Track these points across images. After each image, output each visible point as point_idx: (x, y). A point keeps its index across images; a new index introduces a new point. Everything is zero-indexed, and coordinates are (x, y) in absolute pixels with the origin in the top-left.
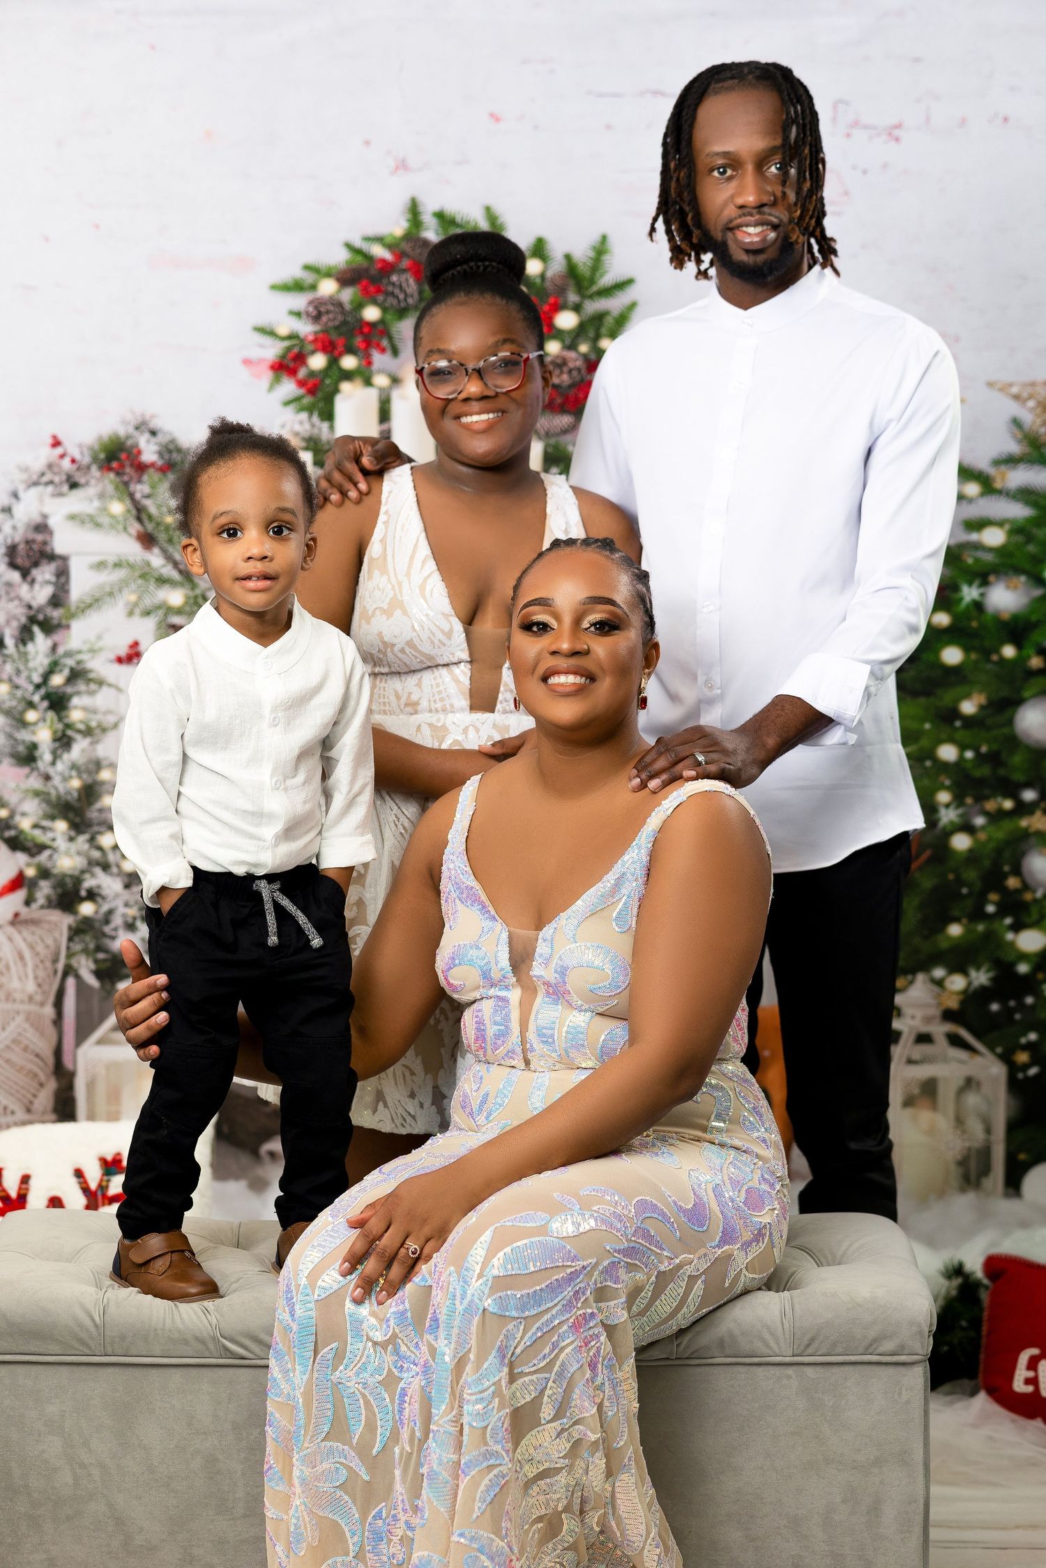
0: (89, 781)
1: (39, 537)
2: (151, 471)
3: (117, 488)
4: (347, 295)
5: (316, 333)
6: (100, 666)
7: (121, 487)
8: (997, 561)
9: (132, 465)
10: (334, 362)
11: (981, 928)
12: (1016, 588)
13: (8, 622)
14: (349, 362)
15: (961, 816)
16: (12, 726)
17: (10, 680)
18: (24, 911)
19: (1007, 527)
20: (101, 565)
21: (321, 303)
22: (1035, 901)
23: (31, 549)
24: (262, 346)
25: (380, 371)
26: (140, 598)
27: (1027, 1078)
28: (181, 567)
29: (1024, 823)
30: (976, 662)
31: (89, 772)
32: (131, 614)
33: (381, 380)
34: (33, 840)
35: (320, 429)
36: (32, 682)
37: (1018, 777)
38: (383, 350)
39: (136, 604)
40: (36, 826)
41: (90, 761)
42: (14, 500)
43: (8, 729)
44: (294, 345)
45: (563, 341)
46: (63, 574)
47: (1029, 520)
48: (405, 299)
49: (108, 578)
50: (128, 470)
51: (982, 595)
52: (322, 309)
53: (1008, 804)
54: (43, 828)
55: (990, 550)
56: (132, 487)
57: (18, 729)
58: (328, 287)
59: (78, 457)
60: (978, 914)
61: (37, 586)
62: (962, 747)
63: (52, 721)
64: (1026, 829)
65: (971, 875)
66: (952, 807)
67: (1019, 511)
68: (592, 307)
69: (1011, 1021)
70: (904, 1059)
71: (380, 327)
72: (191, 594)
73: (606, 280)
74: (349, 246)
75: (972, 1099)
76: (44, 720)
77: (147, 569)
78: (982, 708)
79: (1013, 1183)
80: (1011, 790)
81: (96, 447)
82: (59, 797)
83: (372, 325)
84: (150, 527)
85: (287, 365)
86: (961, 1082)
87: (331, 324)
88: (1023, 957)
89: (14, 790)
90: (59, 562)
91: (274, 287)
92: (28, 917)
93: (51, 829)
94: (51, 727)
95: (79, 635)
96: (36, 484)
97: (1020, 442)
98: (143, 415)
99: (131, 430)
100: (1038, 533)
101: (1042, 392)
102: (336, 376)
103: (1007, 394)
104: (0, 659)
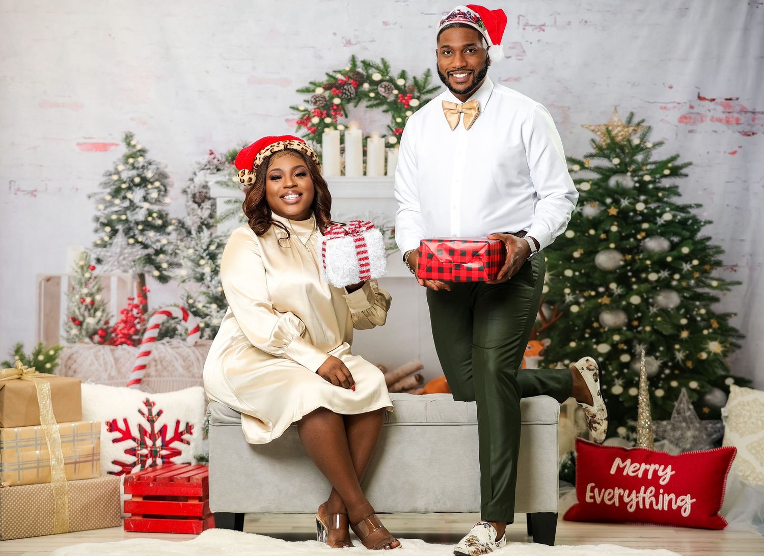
1: (204, 191)
4: (327, 94)
5: (315, 109)
8: (587, 196)
10: (322, 120)
11: (583, 343)
12: (594, 206)
13: (193, 224)
14: (328, 120)
15: (574, 298)
18: (200, 341)
19: (591, 182)
20: (229, 202)
21: (317, 97)
22: (605, 332)
23: (201, 195)
24: (293, 114)
25: (340, 124)
29: (600, 301)
30: (579, 236)
32: (242, 221)
33: (341, 127)
34: (203, 312)
35: (316, 147)
36: (202, 248)
37: (597, 282)
38: (342, 116)
40: (204, 306)
42: (194, 176)
43: (193, 267)
44: (306, 114)
46: (214, 205)
47: (599, 179)
48: (350, 95)
49: (230, 206)
51: (581, 209)
52: (317, 99)
53: (593, 293)
54: (207, 307)
55: (584, 191)
57: (197, 267)
58: (319, 91)
59: (220, 159)
60: (582, 338)
61: (204, 210)
62: (574, 271)
63: (210, 264)
64: (600, 303)
65: (579, 322)
66: (571, 295)
67: (596, 176)
68: (424, 97)
71: (340, 106)
73: (429, 87)
74: (327, 74)
76: (207, 263)
78: (582, 254)
80: (594, 288)
81: (228, 155)
82: (213, 295)
83: (337, 105)
85: (303, 122)
87: (320, 105)
88: (600, 354)
89: (195, 292)
90: (212, 200)
91: (298, 91)
93: (210, 308)
95: (220, 229)
96: (203, 169)
97: (594, 148)
98: (246, 142)
100: (603, 184)
101: (604, 129)
102: (323, 126)
103: (589, 129)
104: (189, 239)
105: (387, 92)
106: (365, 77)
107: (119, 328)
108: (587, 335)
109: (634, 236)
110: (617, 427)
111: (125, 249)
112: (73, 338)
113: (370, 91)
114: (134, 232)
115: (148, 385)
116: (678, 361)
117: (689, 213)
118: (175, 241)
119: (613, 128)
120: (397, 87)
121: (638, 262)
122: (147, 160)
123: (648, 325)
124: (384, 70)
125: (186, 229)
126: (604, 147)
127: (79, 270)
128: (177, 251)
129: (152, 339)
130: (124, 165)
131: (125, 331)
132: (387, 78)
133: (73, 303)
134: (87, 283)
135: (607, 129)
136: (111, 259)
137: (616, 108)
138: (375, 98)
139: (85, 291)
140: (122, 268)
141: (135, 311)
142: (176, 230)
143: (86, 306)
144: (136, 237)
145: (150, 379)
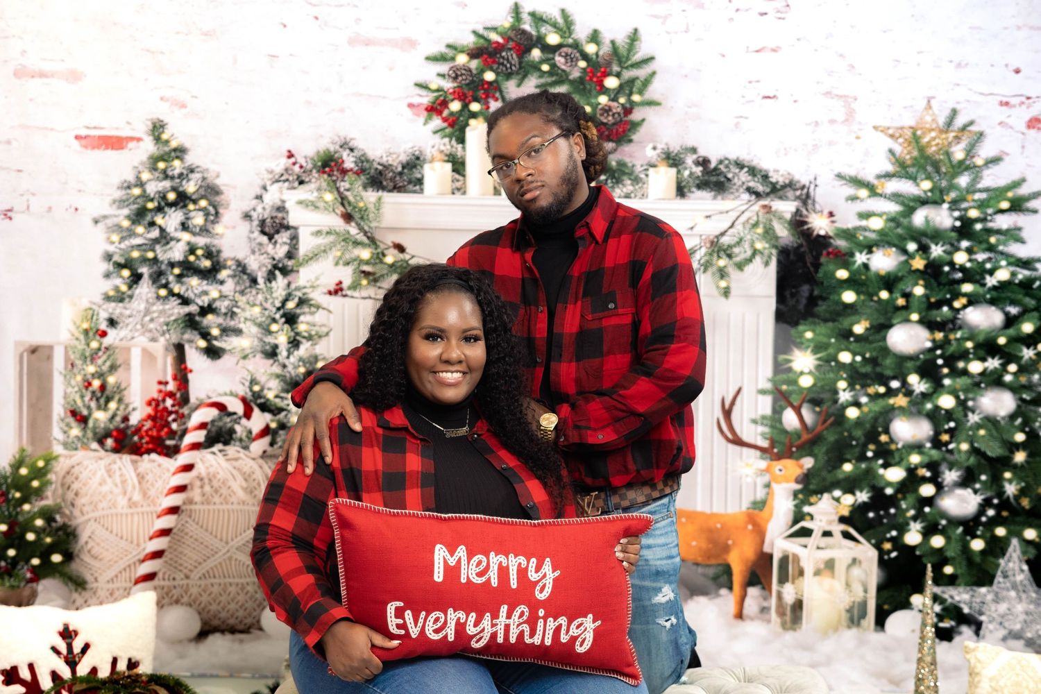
0: (311, 368)
1: (280, 215)
2: (350, 173)
3: (328, 184)
4: (474, 64)
5: (455, 88)
6: (317, 296)
7: (332, 184)
8: (878, 238)
9: (338, 170)
10: (465, 106)
11: (863, 466)
12: (890, 255)
13: (259, 268)
14: (475, 107)
15: (852, 396)
16: (263, 334)
17: (261, 305)
19: (885, 217)
20: (318, 233)
21: (458, 69)
22: (898, 449)
23: (274, 222)
24: (421, 96)
26: (343, 254)
27: (890, 559)
28: (369, 234)
29: (891, 401)
30: (863, 301)
31: (311, 363)
32: (337, 264)
34: (275, 405)
35: (456, 148)
36: (274, 306)
37: (889, 373)
38: (496, 100)
39: (340, 258)
41: (311, 356)
42: (263, 191)
43: (259, 335)
44: (441, 95)
45: (609, 96)
46: (294, 238)
47: (897, 213)
48: (511, 68)
49: (322, 241)
50: (335, 173)
51: (868, 259)
52: (459, 73)
53: (882, 390)
54: (282, 398)
55: (874, 231)
56: (338, 185)
57: (266, 335)
58: (462, 59)
59: (304, 164)
60: (862, 458)
61: (278, 246)
62: (854, 354)
63: (287, 331)
64: (893, 405)
65: (858, 433)
66: (847, 391)
67: (893, 208)
68: (627, 74)
69: (881, 523)
70: (815, 547)
71: (495, 85)
72: (374, 251)
73: (637, 57)
74: (475, 32)
75: (856, 572)
76: (283, 330)
77: (347, 236)
78: (867, 329)
79: (880, 622)
80: (884, 381)
81: (316, 158)
82: (291, 378)
83: (490, 83)
84: (349, 209)
85: (435, 108)
86: (850, 561)
87: (463, 82)
88: (889, 484)
89: (264, 374)
90: (292, 231)
91: (428, 58)
92: (272, 453)
93: (286, 399)
94: (286, 334)
95: (304, 277)
96: (278, 181)
97: (893, 164)
98: (345, 140)
99: (337, 147)
100: (905, 221)
101: (908, 133)
102: (466, 116)
103: (886, 134)
104: (254, 292)
105: (569, 64)
106: (534, 38)
107: (145, 428)
108: (870, 454)
109: (949, 303)
110: (910, 595)
111: (153, 304)
112: (73, 442)
113: (543, 61)
114: (167, 279)
115: (190, 517)
116: (1008, 497)
117: (1035, 270)
118: (232, 293)
119: (924, 134)
120: (585, 57)
121: (954, 343)
122: (187, 165)
123: (965, 441)
124: (565, 29)
125: (249, 275)
126: (909, 162)
127: (82, 337)
128: (235, 310)
129: (196, 446)
130: (150, 171)
131: (154, 433)
132: (570, 41)
133: (73, 387)
134: (93, 358)
135: (914, 134)
136: (131, 319)
137: (929, 101)
138: (550, 73)
139: (91, 369)
140: (148, 335)
141: (169, 402)
142: (233, 276)
143: (93, 393)
144: (171, 286)
145: (193, 507)
